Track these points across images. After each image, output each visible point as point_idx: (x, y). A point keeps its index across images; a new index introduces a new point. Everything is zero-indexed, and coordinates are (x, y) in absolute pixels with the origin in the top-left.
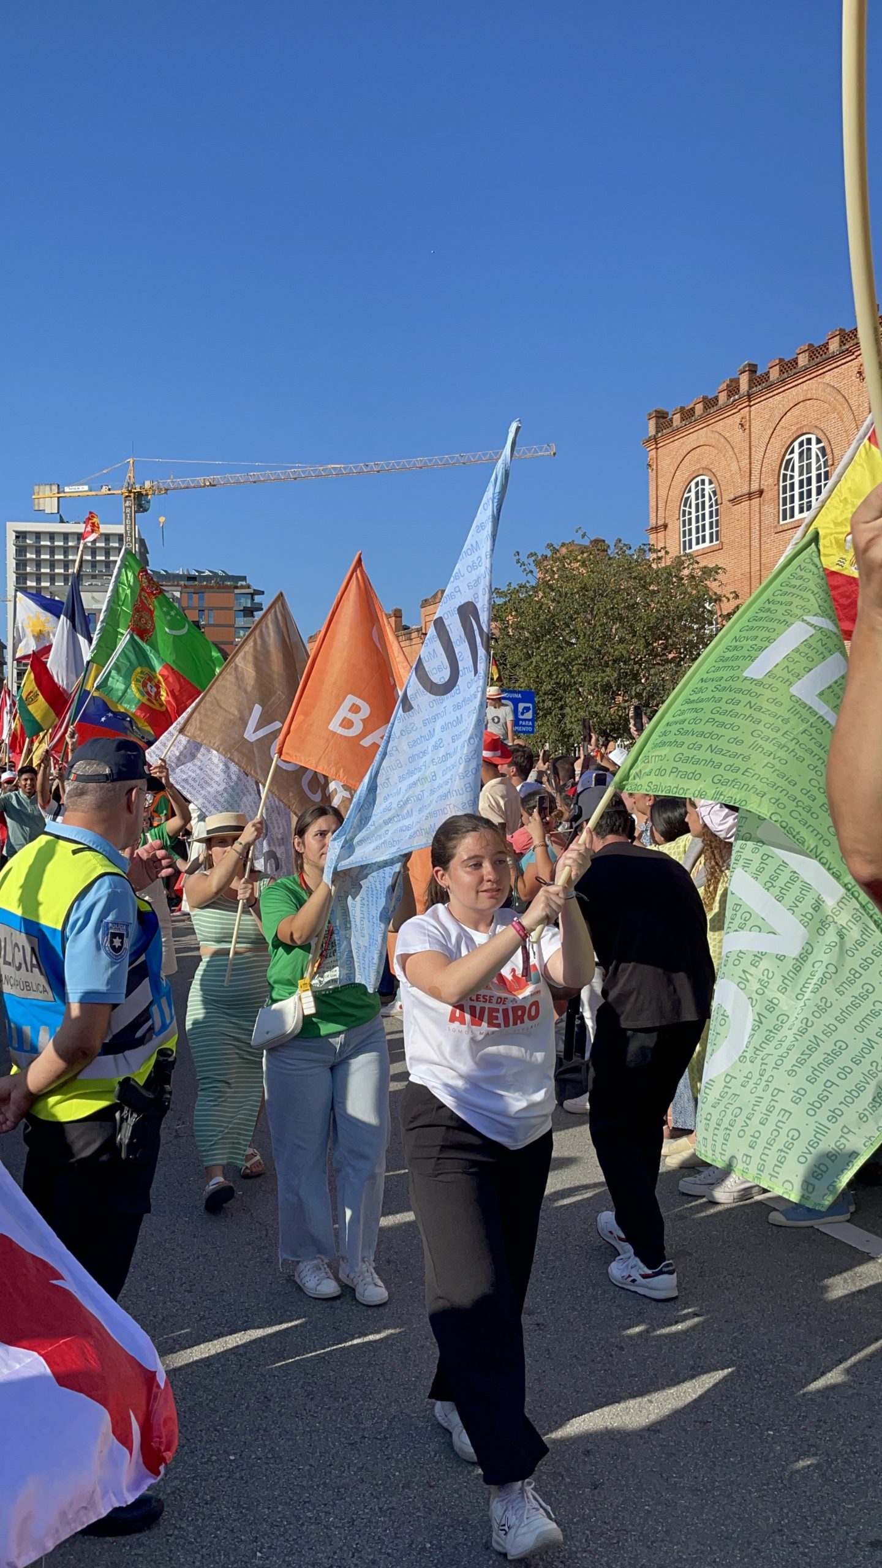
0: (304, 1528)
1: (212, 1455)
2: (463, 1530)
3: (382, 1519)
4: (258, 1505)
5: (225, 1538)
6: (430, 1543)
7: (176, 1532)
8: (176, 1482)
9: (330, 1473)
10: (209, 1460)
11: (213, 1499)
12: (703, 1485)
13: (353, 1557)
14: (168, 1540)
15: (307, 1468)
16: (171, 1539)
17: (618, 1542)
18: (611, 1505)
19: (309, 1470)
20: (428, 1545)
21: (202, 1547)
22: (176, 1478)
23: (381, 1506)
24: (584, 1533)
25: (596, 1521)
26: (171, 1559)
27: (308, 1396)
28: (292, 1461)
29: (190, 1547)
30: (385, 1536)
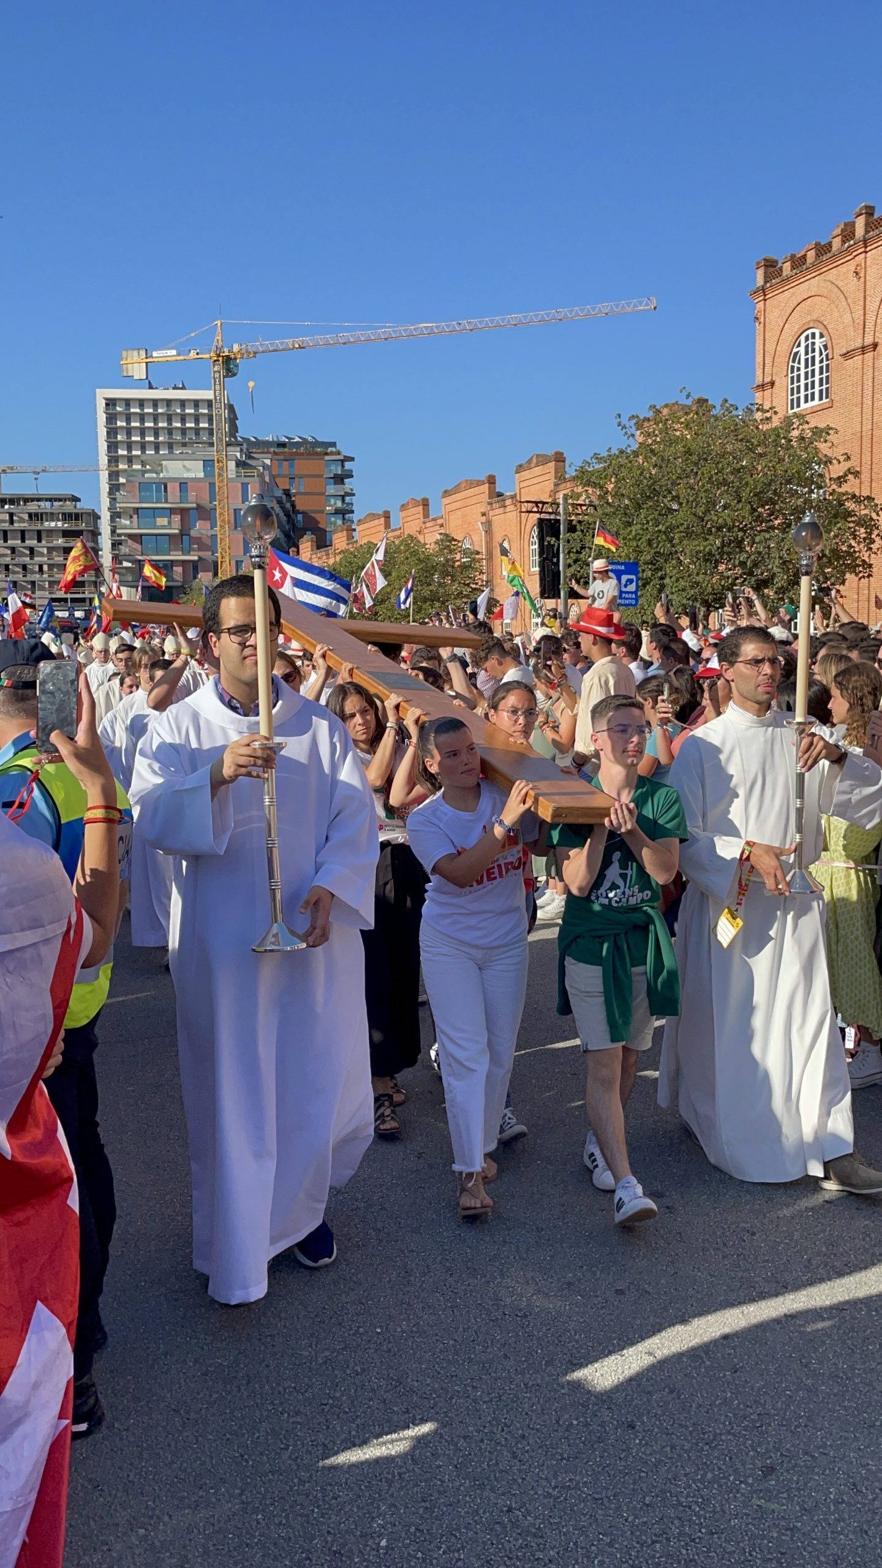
0: (454, 1401)
1: (359, 1327)
2: (608, 1408)
3: (528, 1395)
4: (407, 1378)
5: (378, 1409)
6: (577, 1420)
7: (331, 1401)
8: (327, 1353)
9: (475, 1348)
10: (357, 1332)
11: (363, 1370)
12: (843, 1372)
13: (503, 1430)
14: (323, 1410)
15: (451, 1342)
16: (327, 1408)
17: (761, 1426)
18: (752, 1389)
19: (453, 1345)
20: (575, 1422)
21: (357, 1417)
22: (326, 1349)
23: (526, 1382)
24: (727, 1416)
25: (738, 1405)
26: (328, 1427)
27: (446, 1272)
28: (437, 1335)
29: (345, 1417)
30: (533, 1411)
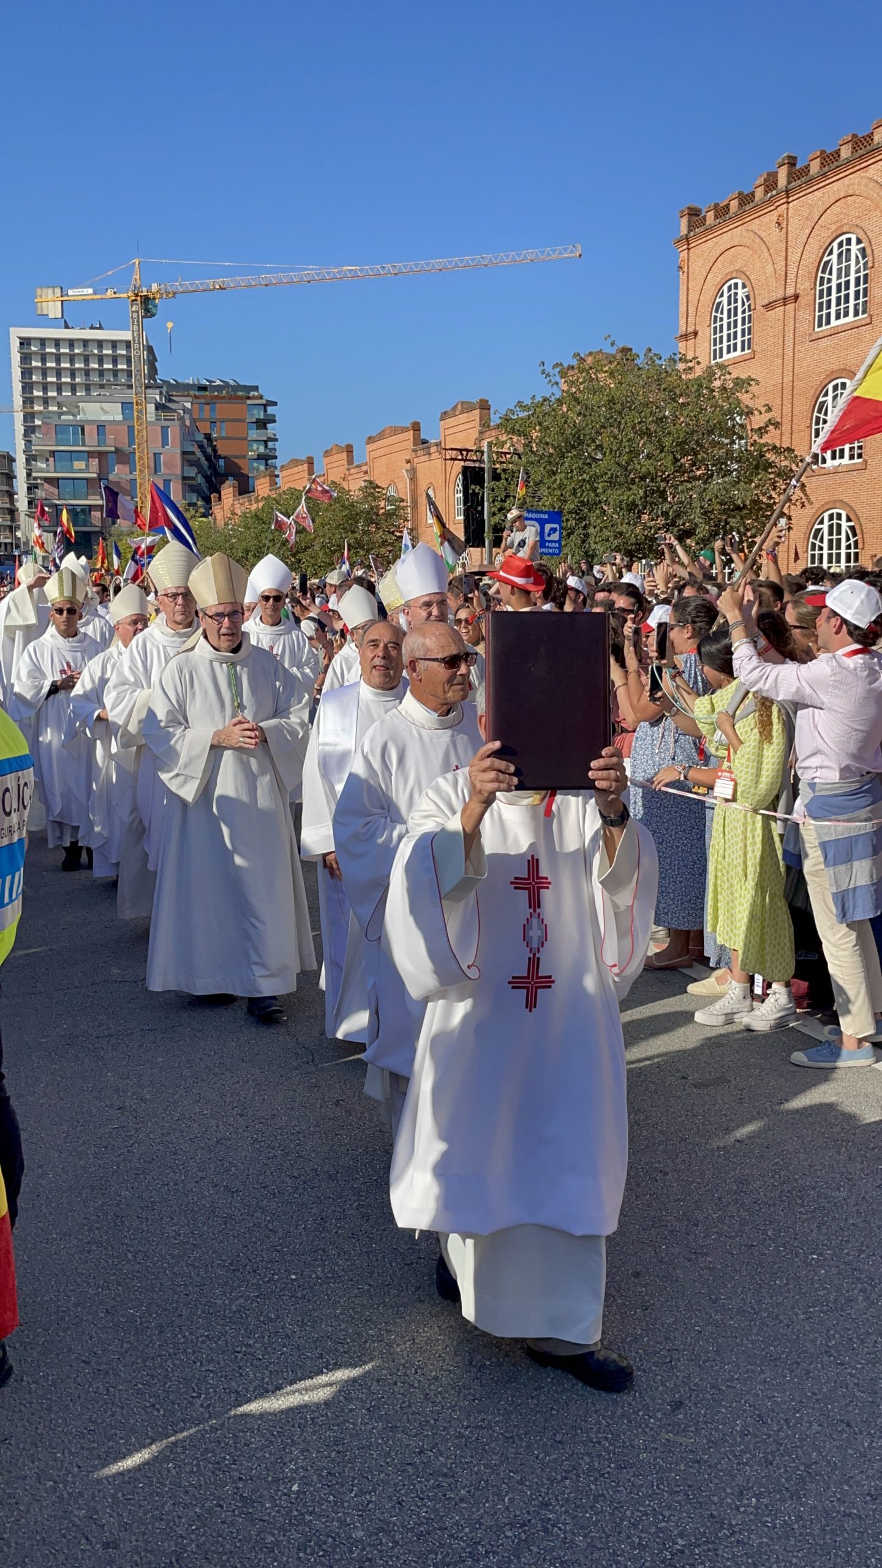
0: (368, 1345)
1: (273, 1275)
3: (442, 1337)
4: (321, 1323)
5: (291, 1355)
6: (489, 1360)
7: (244, 1349)
8: (241, 1301)
9: (389, 1292)
10: (271, 1279)
11: (278, 1317)
12: (751, 1307)
13: (416, 1373)
14: (236, 1357)
15: (366, 1287)
16: (240, 1356)
17: (671, 1362)
18: (663, 1325)
19: (368, 1290)
20: (488, 1363)
21: (270, 1364)
22: (241, 1297)
24: (637, 1353)
25: (649, 1341)
26: (241, 1375)
27: (363, 1217)
28: (351, 1280)
29: (258, 1363)
30: (446, 1353)
